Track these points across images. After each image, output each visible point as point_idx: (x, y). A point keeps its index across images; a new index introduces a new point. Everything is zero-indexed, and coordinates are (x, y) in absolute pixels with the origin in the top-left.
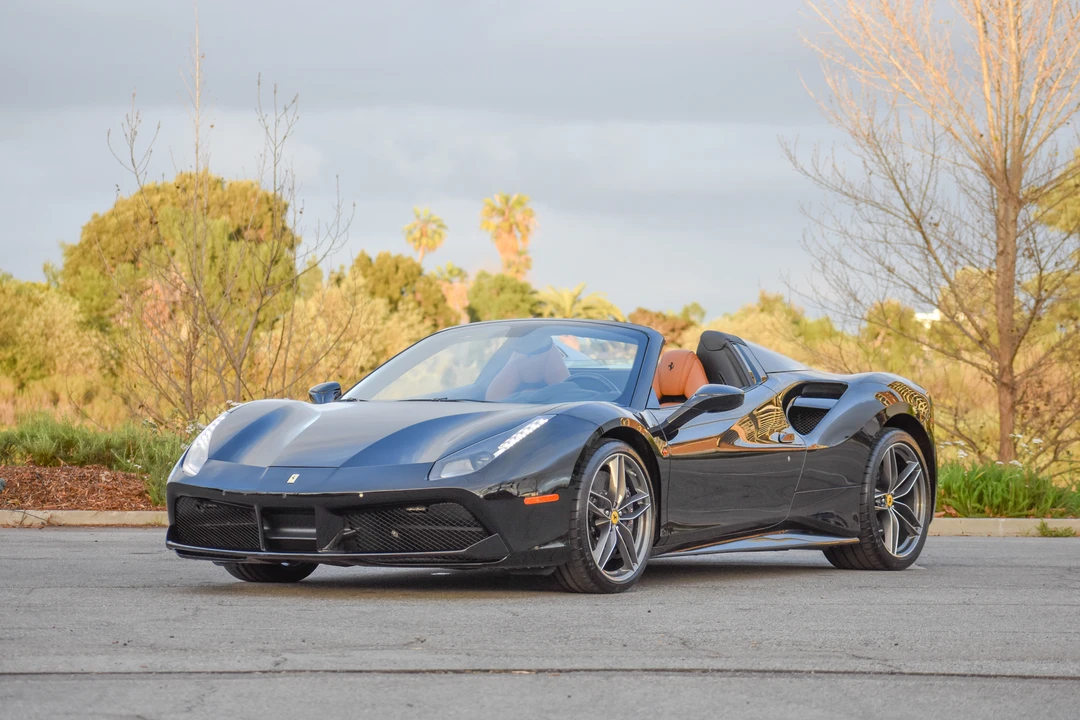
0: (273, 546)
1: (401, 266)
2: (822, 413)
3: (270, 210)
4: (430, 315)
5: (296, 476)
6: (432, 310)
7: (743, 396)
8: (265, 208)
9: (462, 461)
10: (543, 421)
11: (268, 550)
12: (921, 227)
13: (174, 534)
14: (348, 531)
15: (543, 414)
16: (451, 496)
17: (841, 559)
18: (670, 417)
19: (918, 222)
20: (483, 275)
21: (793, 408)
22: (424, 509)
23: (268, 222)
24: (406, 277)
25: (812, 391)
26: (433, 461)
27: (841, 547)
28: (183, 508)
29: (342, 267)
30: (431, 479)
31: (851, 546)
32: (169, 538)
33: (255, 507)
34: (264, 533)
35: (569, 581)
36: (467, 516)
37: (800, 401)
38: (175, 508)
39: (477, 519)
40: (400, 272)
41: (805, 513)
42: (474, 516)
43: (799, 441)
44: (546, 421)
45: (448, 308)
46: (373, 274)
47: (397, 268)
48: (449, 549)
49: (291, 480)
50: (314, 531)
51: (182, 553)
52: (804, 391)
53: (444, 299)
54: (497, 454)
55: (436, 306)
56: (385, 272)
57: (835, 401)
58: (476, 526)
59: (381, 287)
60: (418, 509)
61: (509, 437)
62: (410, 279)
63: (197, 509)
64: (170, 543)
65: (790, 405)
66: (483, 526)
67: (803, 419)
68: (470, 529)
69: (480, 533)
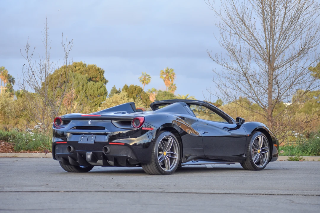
1: (136, 88)
3: (99, 73)
4: (144, 103)
6: (145, 101)
8: (98, 72)
12: (246, 76)
19: (245, 74)
20: (160, 91)
23: (99, 76)
24: (138, 92)
29: (120, 89)
40: (136, 90)
45: (150, 101)
46: (129, 91)
47: (135, 89)
53: (149, 98)
55: (146, 100)
56: (132, 90)
59: (131, 94)
62: (139, 92)
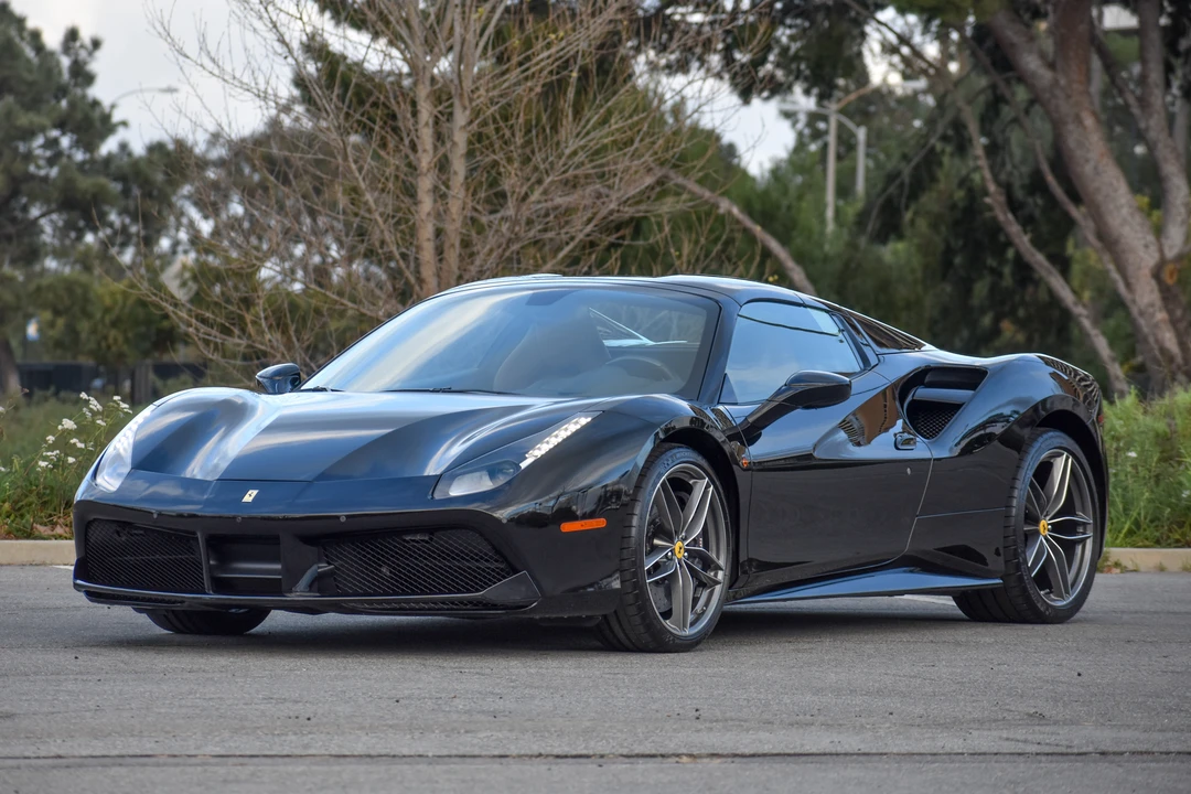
0: (221, 585)
2: (952, 409)
5: (254, 493)
7: (849, 386)
9: (477, 474)
10: (584, 421)
11: (216, 592)
13: (83, 570)
14: (324, 567)
15: (583, 410)
16: (464, 521)
17: (978, 609)
18: (752, 414)
21: (913, 402)
22: (426, 538)
25: (937, 379)
26: (438, 472)
27: (978, 591)
28: (96, 535)
30: (438, 496)
31: (993, 590)
32: (77, 575)
33: (199, 535)
34: (211, 568)
35: (621, 635)
36: (486, 548)
37: (922, 393)
38: (86, 535)
39: (498, 552)
41: (930, 545)
42: (494, 548)
43: (921, 450)
44: (589, 419)
48: (459, 592)
49: (248, 498)
50: (279, 566)
51: (93, 596)
52: (926, 380)
54: (524, 465)
57: (971, 392)
58: (496, 561)
60: (418, 537)
61: (540, 441)
63: (116, 536)
64: (79, 582)
65: (909, 398)
66: (505, 560)
67: (928, 418)
68: (488, 565)
69: (502, 570)
